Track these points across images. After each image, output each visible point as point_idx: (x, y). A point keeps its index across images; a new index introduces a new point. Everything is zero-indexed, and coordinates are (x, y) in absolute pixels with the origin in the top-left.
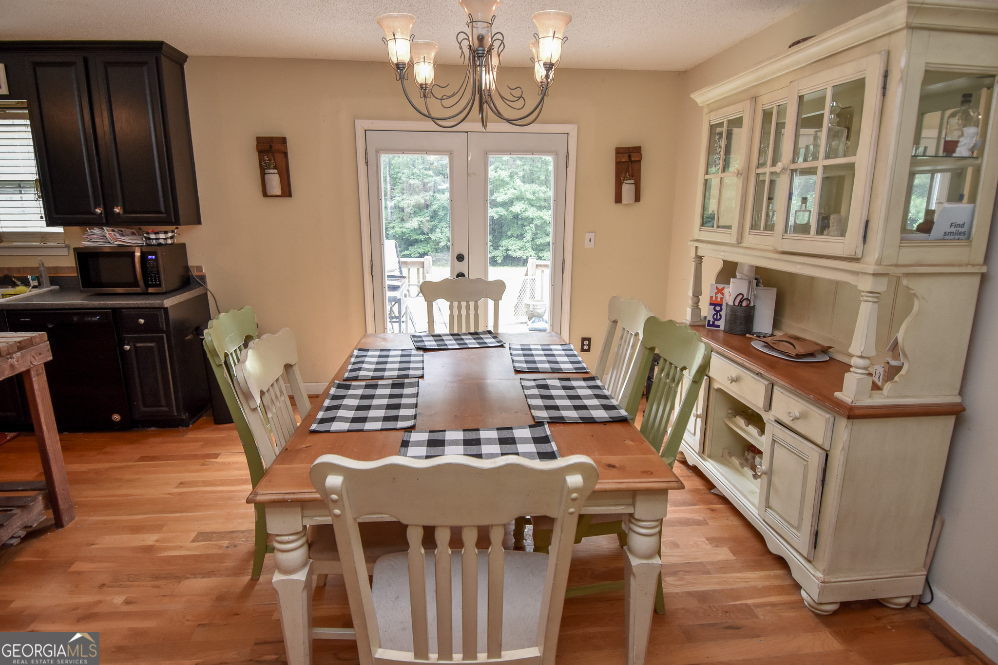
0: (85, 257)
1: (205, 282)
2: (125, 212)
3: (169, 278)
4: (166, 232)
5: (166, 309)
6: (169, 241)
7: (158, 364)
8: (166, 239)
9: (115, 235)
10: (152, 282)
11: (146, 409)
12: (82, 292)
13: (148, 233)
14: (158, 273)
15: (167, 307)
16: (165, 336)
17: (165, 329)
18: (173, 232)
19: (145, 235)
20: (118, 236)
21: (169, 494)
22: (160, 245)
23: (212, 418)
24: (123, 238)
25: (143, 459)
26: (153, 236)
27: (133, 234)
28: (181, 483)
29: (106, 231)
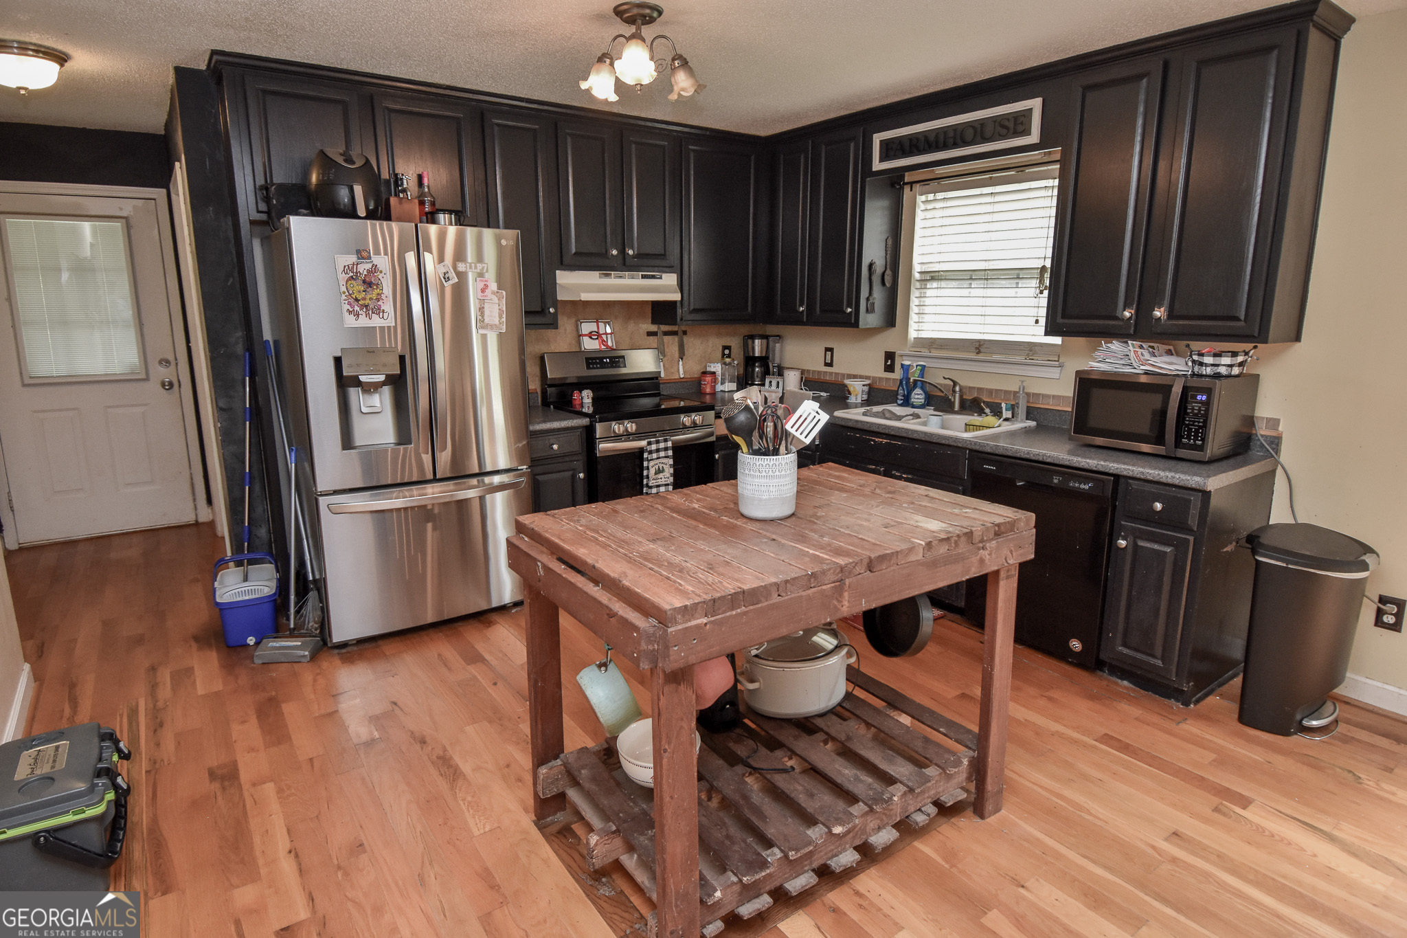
0: (1087, 384)
1: (1277, 451)
2: (1171, 315)
3: (1218, 438)
4: (1234, 354)
5: (1206, 495)
6: (1236, 371)
7: (1166, 586)
8: (1231, 366)
9: (1142, 354)
10: (1189, 440)
11: (1126, 651)
13: (1201, 355)
14: (1205, 425)
15: (1210, 491)
16: (1191, 539)
17: (1195, 529)
18: (1246, 353)
19: (1195, 358)
20: (1147, 356)
21: (1154, 847)
22: (1218, 376)
23: (1235, 707)
24: (1154, 359)
25: (1107, 739)
26: (1208, 360)
27: (1169, 353)
28: (1175, 834)
29: (1131, 348)
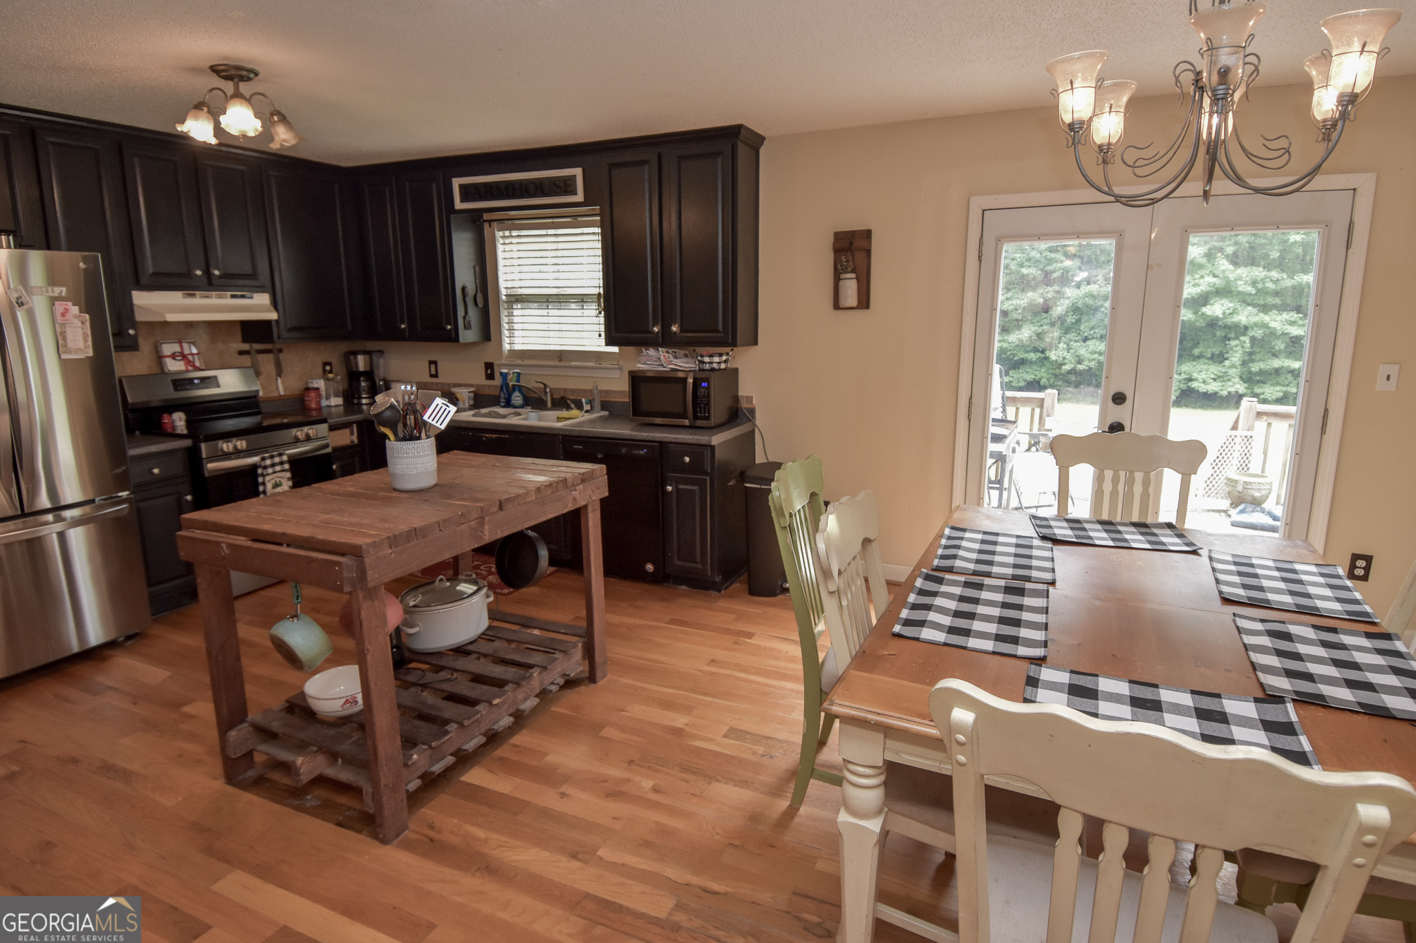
0: (637, 380)
1: (754, 417)
2: (682, 330)
3: (718, 411)
4: (721, 355)
5: (713, 447)
6: (723, 366)
7: (698, 513)
8: (719, 363)
9: (669, 358)
10: (701, 413)
11: (680, 563)
12: (631, 420)
13: (702, 356)
14: (708, 403)
15: (714, 446)
16: (708, 478)
17: (709, 471)
18: (728, 354)
19: (699, 358)
20: (672, 358)
21: (700, 671)
22: (713, 370)
23: (746, 586)
24: (676, 360)
25: (673, 621)
26: (707, 359)
27: (686, 356)
28: (712, 661)
29: (661, 353)
